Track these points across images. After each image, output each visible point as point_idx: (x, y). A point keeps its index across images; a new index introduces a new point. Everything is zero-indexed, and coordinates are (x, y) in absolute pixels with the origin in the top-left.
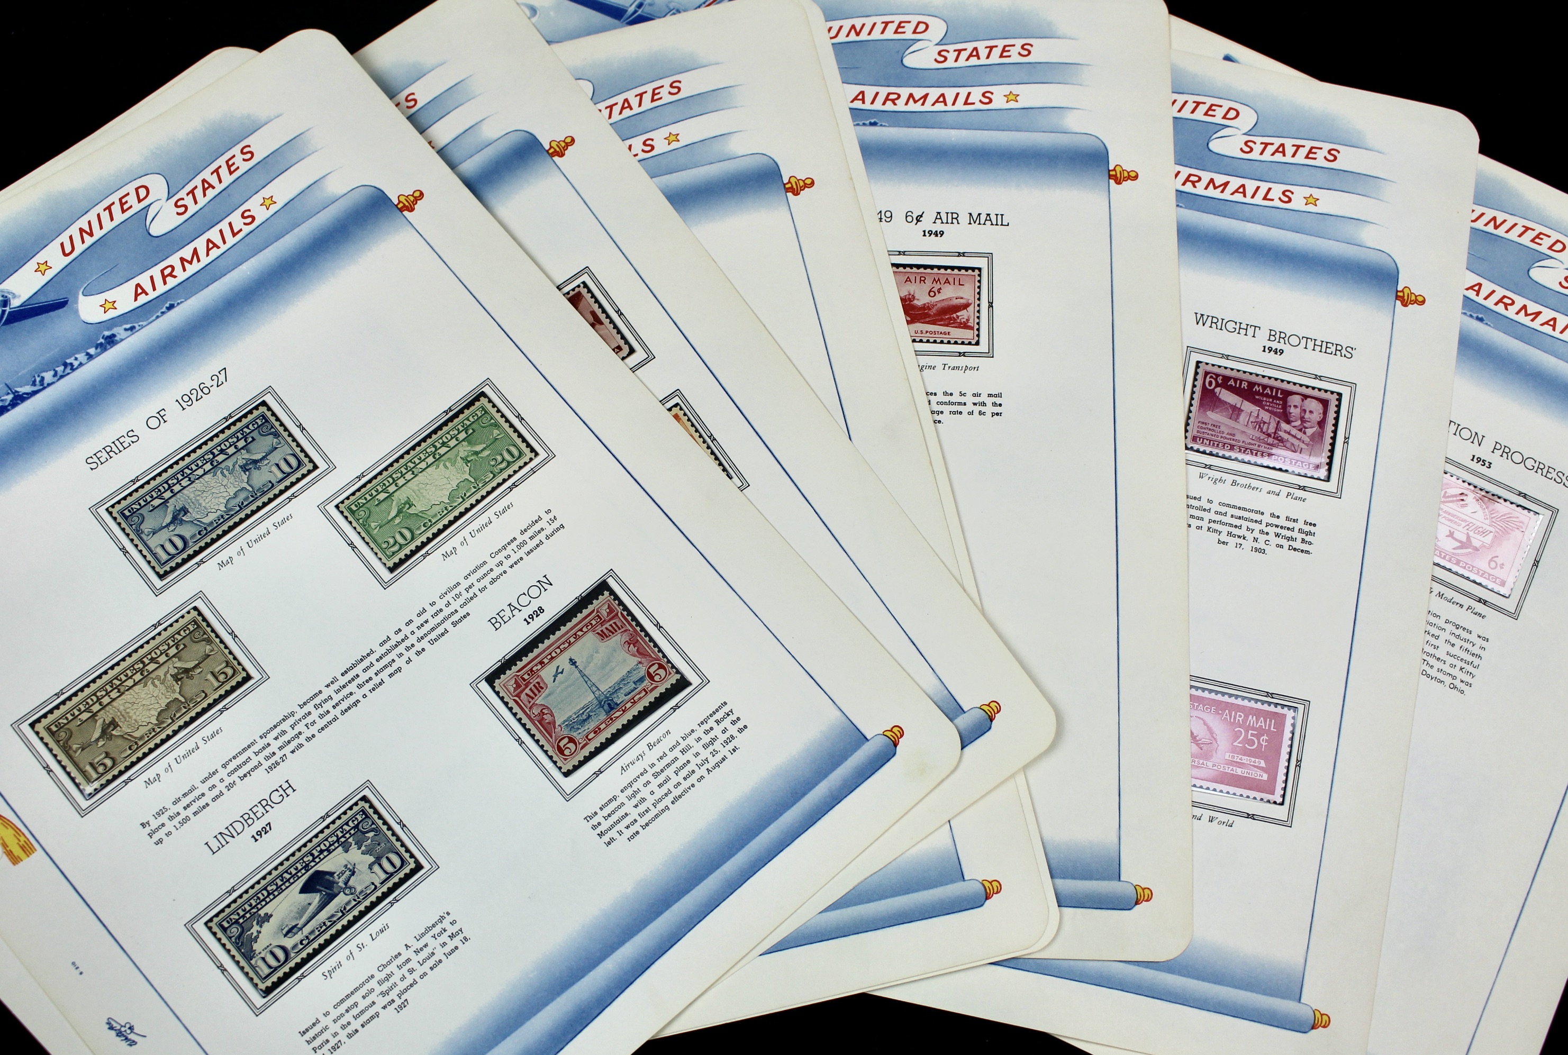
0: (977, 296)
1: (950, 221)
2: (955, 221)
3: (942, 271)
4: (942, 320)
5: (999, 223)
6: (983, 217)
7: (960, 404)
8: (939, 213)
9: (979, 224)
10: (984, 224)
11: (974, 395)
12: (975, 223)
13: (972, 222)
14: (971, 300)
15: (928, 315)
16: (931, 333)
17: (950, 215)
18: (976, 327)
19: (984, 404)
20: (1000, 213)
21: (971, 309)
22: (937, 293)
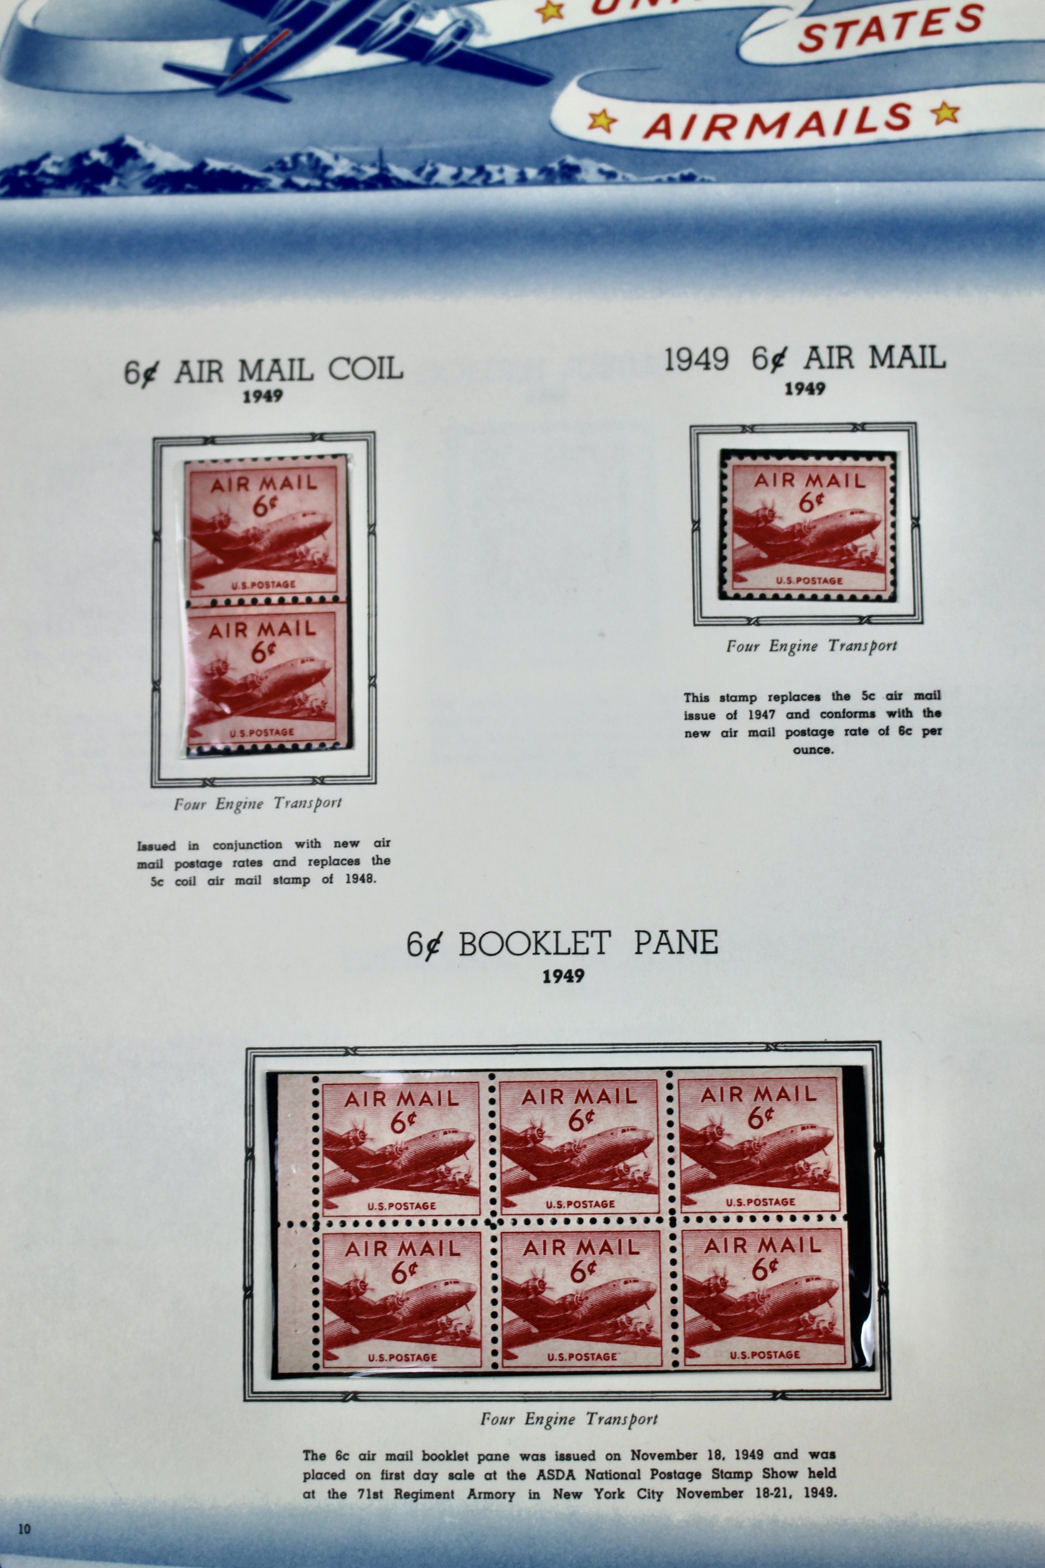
0: (890, 507)
1: (835, 362)
2: (845, 363)
3: (824, 461)
4: (825, 555)
5: (928, 362)
6: (897, 353)
7: (863, 714)
8: (814, 349)
9: (891, 366)
10: (900, 366)
11: (891, 697)
12: (882, 363)
13: (877, 363)
14: (879, 515)
15: (800, 548)
16: (807, 580)
17: (835, 352)
18: (890, 566)
19: (907, 713)
20: (928, 343)
21: (879, 532)
22: (815, 504)
